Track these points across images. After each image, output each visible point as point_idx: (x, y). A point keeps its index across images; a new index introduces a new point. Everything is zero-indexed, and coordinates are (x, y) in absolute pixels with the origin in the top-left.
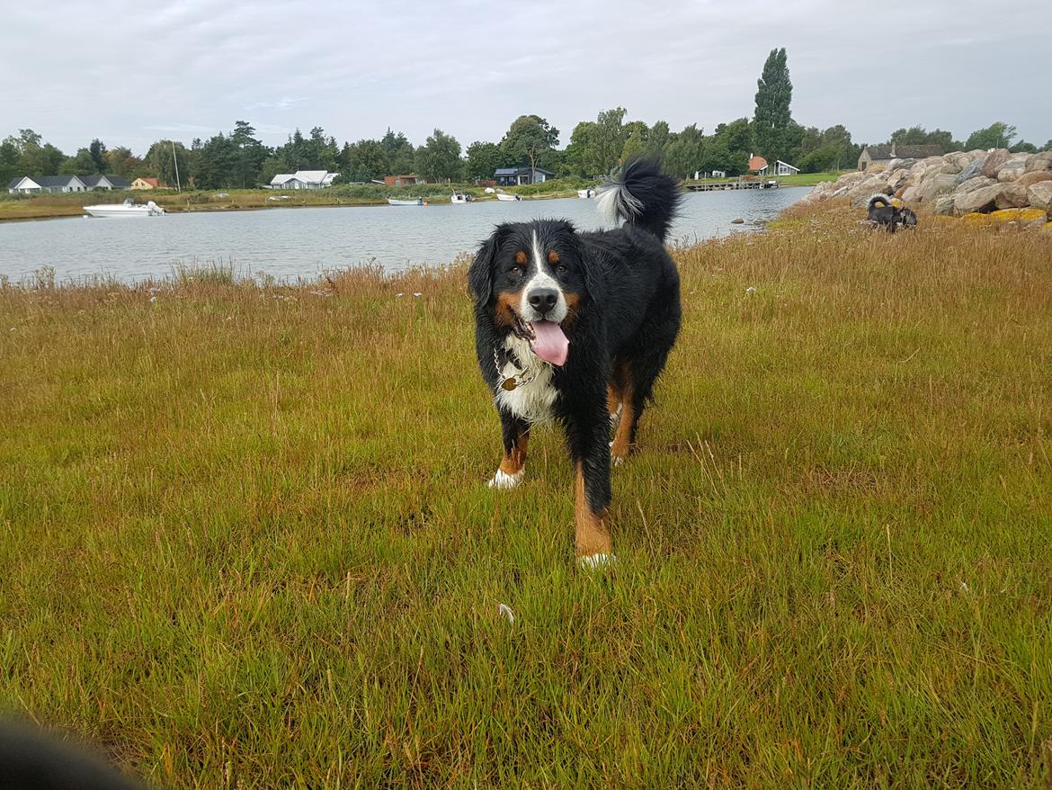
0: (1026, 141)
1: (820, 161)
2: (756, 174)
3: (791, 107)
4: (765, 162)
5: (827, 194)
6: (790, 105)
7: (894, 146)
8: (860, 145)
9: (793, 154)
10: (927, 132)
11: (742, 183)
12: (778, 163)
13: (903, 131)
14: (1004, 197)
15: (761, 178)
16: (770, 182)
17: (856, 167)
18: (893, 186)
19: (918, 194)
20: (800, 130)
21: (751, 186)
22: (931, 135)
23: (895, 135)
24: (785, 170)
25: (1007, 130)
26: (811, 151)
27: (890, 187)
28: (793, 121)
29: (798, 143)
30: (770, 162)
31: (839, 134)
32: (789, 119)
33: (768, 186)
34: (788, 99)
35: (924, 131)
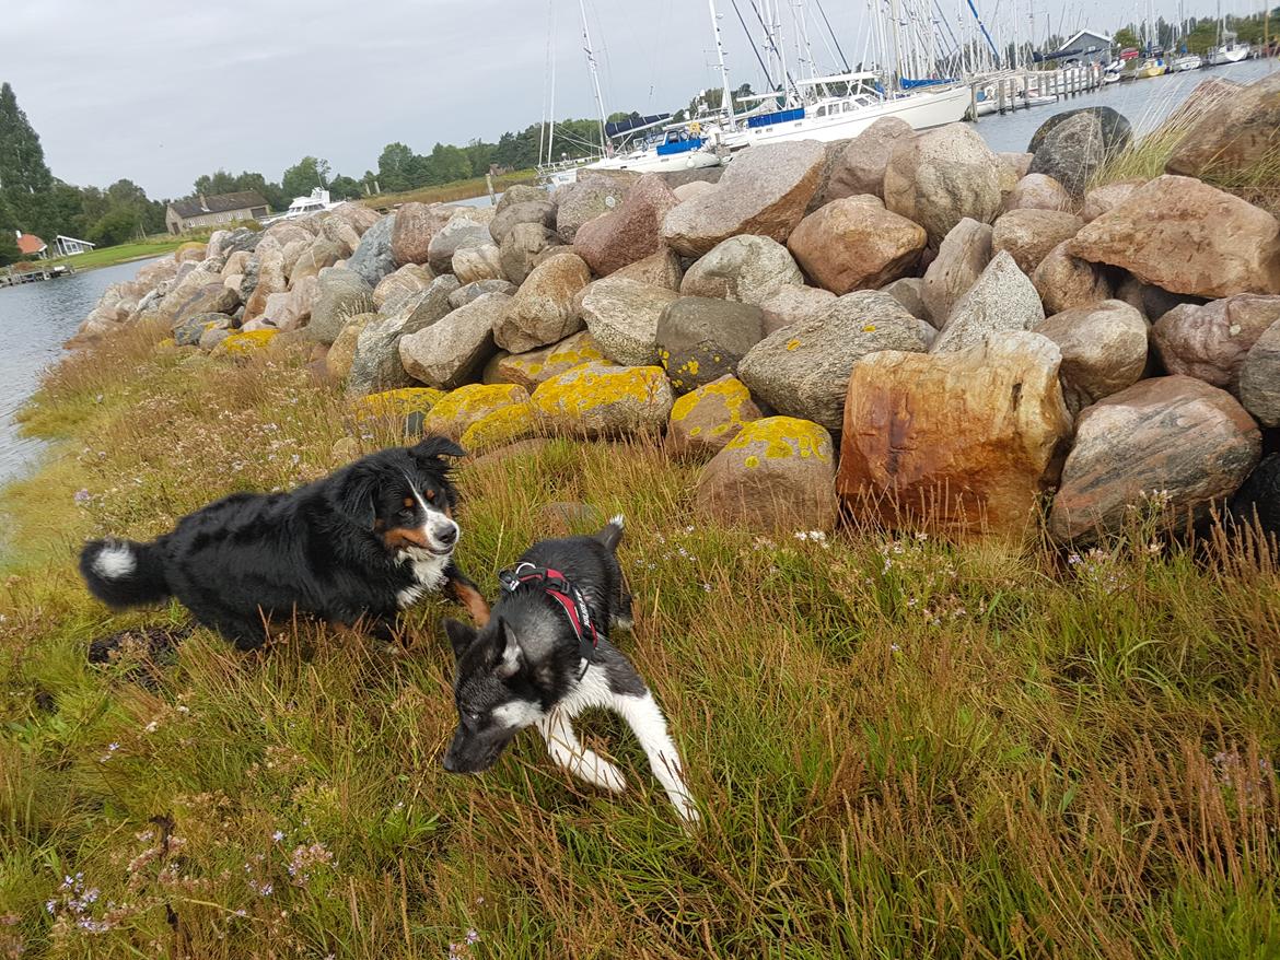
0: (343, 175)
1: (116, 229)
2: (35, 258)
3: (47, 162)
4: (40, 240)
5: (126, 307)
6: (45, 161)
7: (202, 198)
8: (160, 201)
9: (76, 225)
10: (235, 176)
11: (15, 277)
12: (60, 240)
13: (206, 179)
14: (517, 328)
15: (42, 265)
16: (56, 269)
17: (165, 230)
18: (236, 287)
19: (295, 309)
20: (72, 192)
21: (31, 279)
22: (240, 179)
23: (198, 184)
24: (74, 249)
25: (319, 164)
26: (100, 217)
27: (232, 291)
28: (58, 180)
29: (77, 209)
30: (47, 239)
31: (125, 190)
32: (52, 179)
33: (55, 275)
34: (38, 151)
35: (230, 174)
